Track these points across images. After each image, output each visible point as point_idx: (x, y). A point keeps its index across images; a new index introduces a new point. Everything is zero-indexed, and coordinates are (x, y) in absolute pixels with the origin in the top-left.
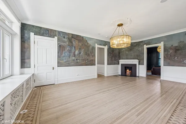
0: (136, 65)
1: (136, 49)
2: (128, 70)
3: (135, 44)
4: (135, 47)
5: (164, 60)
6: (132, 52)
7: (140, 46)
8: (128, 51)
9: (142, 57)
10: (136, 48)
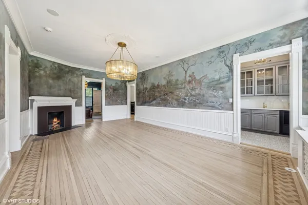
0: (70, 107)
1: (69, 79)
2: (55, 120)
3: (67, 69)
4: (67, 75)
5: (105, 99)
6: (60, 82)
7: (75, 75)
8: (53, 79)
9: (79, 94)
10: (69, 77)
